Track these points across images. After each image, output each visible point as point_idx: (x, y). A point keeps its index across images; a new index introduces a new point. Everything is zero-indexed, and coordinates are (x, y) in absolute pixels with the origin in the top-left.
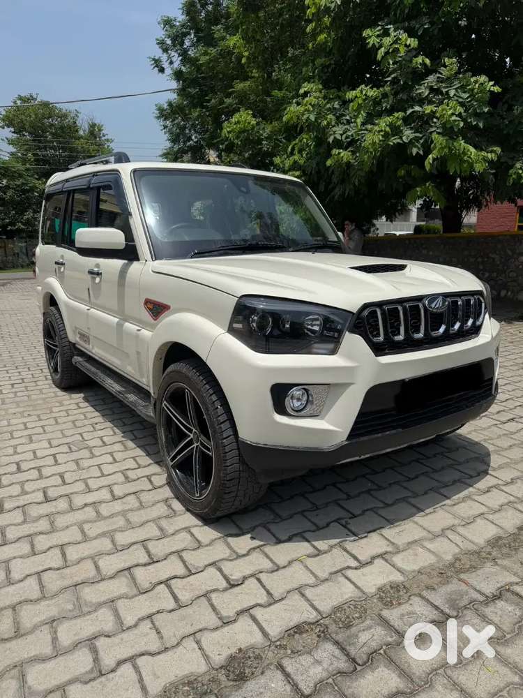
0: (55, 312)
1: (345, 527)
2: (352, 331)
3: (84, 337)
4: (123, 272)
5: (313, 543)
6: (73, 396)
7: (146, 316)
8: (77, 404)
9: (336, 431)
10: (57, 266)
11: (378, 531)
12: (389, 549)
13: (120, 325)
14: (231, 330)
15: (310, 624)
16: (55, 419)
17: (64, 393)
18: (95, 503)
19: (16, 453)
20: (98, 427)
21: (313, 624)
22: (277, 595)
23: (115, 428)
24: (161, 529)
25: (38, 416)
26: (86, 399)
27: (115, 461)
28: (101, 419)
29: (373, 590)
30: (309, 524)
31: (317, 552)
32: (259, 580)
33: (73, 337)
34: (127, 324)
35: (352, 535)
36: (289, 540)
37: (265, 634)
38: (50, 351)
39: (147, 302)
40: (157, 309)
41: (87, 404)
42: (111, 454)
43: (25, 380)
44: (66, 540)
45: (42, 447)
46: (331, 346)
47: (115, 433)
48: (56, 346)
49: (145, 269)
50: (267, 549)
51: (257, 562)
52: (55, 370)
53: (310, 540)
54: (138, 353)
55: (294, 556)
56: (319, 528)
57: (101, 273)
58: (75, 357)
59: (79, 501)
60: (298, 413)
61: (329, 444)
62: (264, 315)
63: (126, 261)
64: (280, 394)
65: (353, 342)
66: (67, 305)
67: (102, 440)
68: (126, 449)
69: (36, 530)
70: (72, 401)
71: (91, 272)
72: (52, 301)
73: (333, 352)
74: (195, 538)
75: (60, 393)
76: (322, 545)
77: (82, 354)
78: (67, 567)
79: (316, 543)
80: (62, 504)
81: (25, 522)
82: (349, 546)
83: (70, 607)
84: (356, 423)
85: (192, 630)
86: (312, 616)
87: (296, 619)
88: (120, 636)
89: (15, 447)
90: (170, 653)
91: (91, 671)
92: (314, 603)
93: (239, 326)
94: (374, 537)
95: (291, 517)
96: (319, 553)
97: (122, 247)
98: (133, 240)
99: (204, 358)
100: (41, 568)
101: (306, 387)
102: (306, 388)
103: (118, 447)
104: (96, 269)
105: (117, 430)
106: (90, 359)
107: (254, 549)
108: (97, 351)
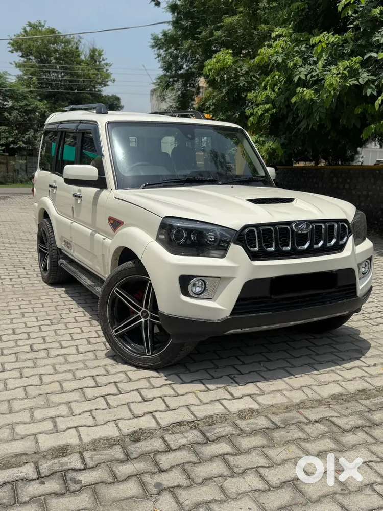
0: (48, 223)
1: (232, 379)
2: (235, 243)
3: (68, 244)
4: (97, 196)
5: (207, 385)
6: (57, 289)
7: (109, 228)
8: (60, 295)
9: (221, 309)
10: (50, 189)
11: (255, 383)
12: (258, 392)
13: (92, 235)
14: (158, 239)
15: (188, 422)
16: (42, 304)
17: (50, 287)
18: (65, 354)
19: (12, 323)
20: (73, 311)
21: (190, 422)
22: (172, 407)
23: (85, 312)
24: (107, 371)
25: (30, 301)
26: (67, 292)
27: (82, 332)
28: (76, 306)
29: (236, 411)
30: (209, 375)
31: (207, 390)
32: (163, 400)
33: (59, 244)
34: (97, 235)
35: (234, 383)
36: (191, 382)
37: (158, 424)
38: (42, 254)
39: (110, 219)
40: (116, 224)
41: (66, 295)
42: (80, 328)
43: (21, 277)
44: (43, 372)
45: (31, 321)
46: (222, 253)
47: (85, 315)
48: (46, 250)
49: (110, 195)
50: (174, 386)
51: (167, 391)
52: (45, 269)
53: (205, 383)
54: (103, 255)
55: (190, 390)
56: (213, 378)
57: (81, 197)
58: (61, 260)
59: (53, 353)
60: (198, 295)
61: (216, 318)
62: (179, 230)
63: (99, 189)
64: (185, 282)
65: (236, 250)
66: (57, 219)
67: (75, 319)
68: (91, 325)
69: (24, 366)
70: (56, 293)
71: (75, 196)
72: (45, 215)
73: (223, 257)
74: (128, 376)
75: (47, 286)
76: (211, 386)
77: (66, 257)
78: (42, 385)
79: (208, 386)
80: (43, 354)
81: (17, 361)
82: (230, 388)
83: (43, 403)
84: (236, 305)
85: (114, 418)
86: (191, 418)
87: (180, 419)
88: (71, 418)
89: (12, 320)
90: (99, 427)
91: (52, 430)
92: (194, 413)
93: (163, 237)
94: (251, 386)
95: (197, 371)
96: (209, 390)
97: (96, 179)
98: (104, 175)
99: (140, 257)
100: (26, 384)
101: (203, 278)
102: (203, 279)
103: (87, 324)
104: (79, 193)
105: (86, 313)
106: (72, 261)
107: (166, 385)
108: (76, 255)
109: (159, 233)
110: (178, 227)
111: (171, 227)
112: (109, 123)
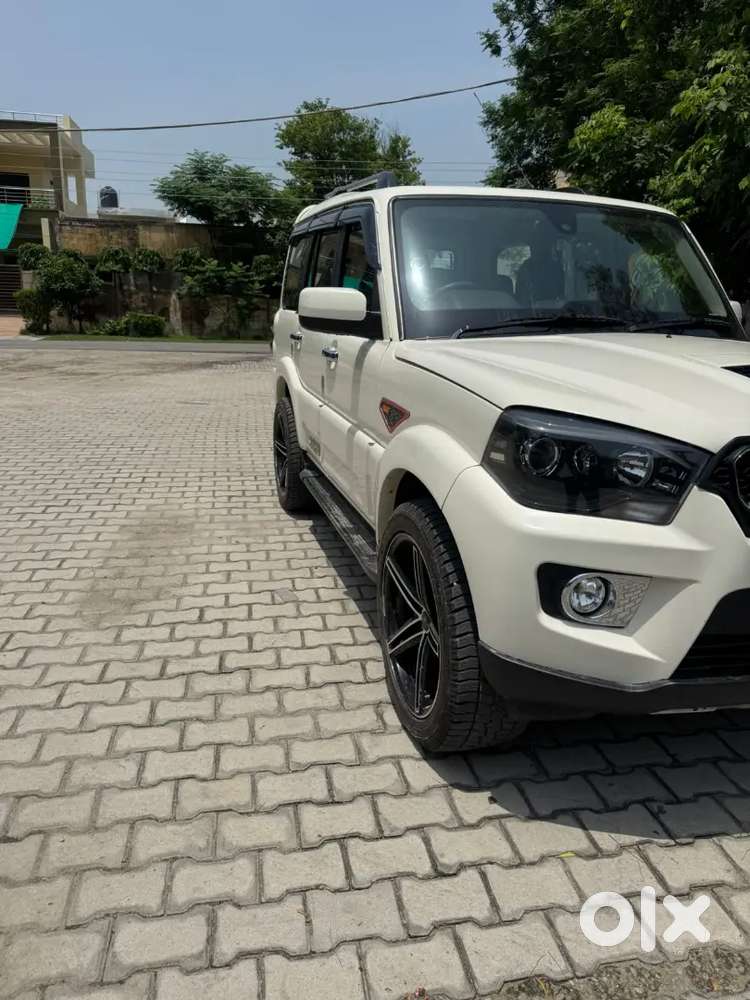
0: (288, 404)
1: (655, 816)
2: (704, 486)
3: (314, 442)
4: (364, 350)
5: (592, 832)
6: (300, 522)
7: (380, 423)
8: (301, 535)
9: (652, 660)
10: (293, 341)
11: (715, 839)
12: (729, 878)
13: (352, 432)
14: (487, 462)
15: (549, 980)
16: (268, 552)
17: (288, 517)
18: (280, 688)
19: (204, 594)
20: (318, 573)
21: (556, 982)
22: (507, 911)
23: (338, 578)
24: (359, 750)
25: (248, 545)
26: (314, 530)
27: (325, 628)
28: (323, 561)
29: (681, 951)
30: (594, 797)
31: (593, 851)
32: (484, 876)
33: (303, 443)
34: (360, 433)
35: (664, 834)
36: (552, 817)
37: (470, 976)
38: (278, 455)
39: (384, 403)
40: (395, 416)
41: (312, 537)
42: (323, 616)
43: (247, 493)
44: (226, 738)
45: (238, 590)
46: (661, 510)
47: (336, 585)
48: (285, 451)
49: (388, 351)
50: (513, 825)
51: (489, 843)
52: (283, 485)
53: (587, 826)
54: (368, 477)
55: (552, 848)
56: (608, 808)
57: (337, 355)
58: (305, 470)
59: (261, 679)
60: (584, 618)
61: (635, 681)
63: (367, 340)
64: (553, 582)
65: (705, 506)
66: (300, 395)
67: (317, 593)
68: (345, 612)
69: (194, 713)
70: (297, 530)
71: (326, 354)
72: (284, 390)
73: (664, 520)
74: (404, 777)
75: (285, 516)
76: (606, 840)
77: (313, 467)
78: (216, 779)
79: (596, 835)
80: (238, 681)
81: (184, 698)
82: (655, 853)
83: (202, 843)
84: (692, 652)
85: (359, 933)
86: (557, 968)
87: (527, 965)
88: (253, 911)
89: (206, 585)
90: (315, 963)
91: (199, 956)
92: (567, 944)
93: (499, 457)
94: (706, 847)
95: (565, 777)
96: (598, 853)
97: (361, 317)
98: (378, 309)
99: (440, 505)
100: (182, 773)
101: (603, 575)
102: (604, 579)
103: (335, 608)
104: (333, 349)
105: (340, 582)
106: (321, 476)
107: (490, 818)
108: (327, 467)
109: (491, 447)
110: (542, 435)
111: (524, 434)
112: (396, 201)
